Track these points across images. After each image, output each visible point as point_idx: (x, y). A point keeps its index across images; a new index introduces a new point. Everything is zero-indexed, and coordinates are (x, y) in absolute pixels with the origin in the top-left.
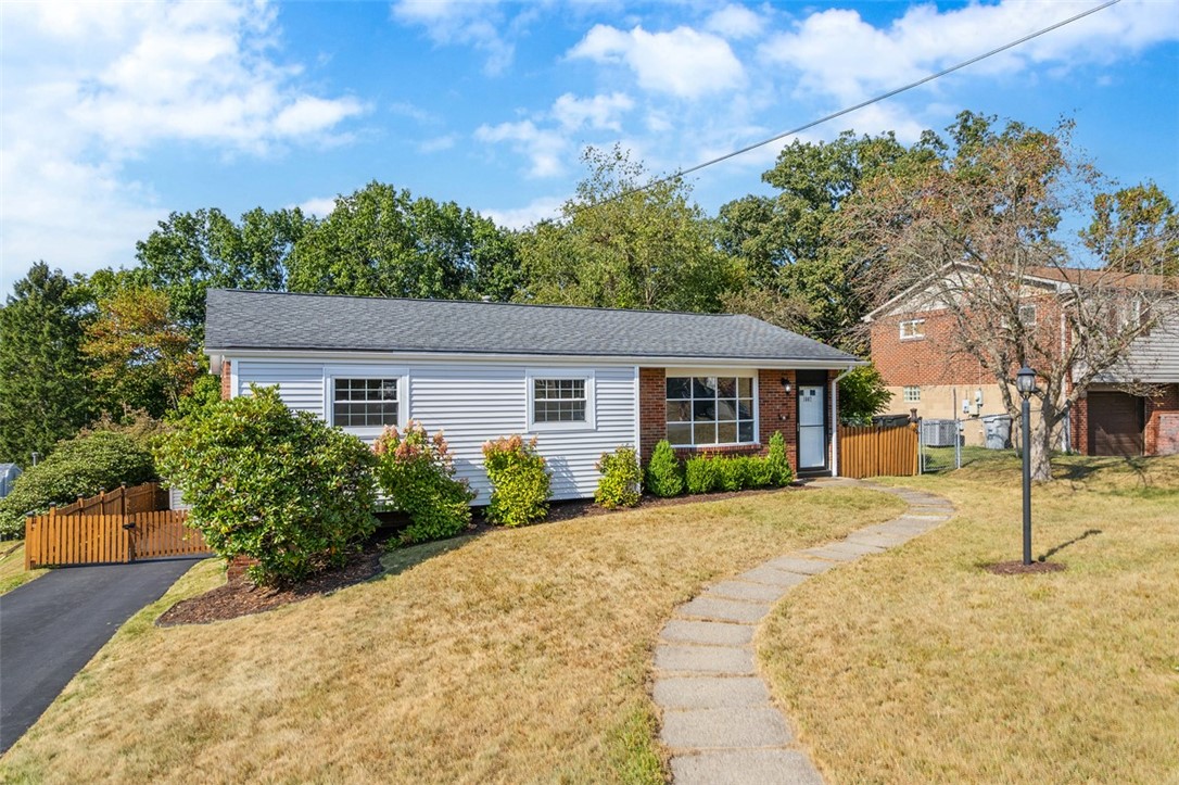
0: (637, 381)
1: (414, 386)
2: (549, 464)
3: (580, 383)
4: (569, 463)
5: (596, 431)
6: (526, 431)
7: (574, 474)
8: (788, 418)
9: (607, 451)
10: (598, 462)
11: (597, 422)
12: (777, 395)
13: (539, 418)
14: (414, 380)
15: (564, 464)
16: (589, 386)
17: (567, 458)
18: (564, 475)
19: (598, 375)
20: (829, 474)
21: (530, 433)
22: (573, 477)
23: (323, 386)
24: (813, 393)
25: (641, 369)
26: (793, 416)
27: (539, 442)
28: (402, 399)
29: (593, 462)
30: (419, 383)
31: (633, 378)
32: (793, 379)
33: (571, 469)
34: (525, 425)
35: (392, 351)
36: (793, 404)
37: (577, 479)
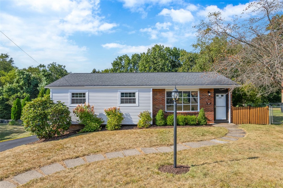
0: (151, 93)
1: (89, 94)
2: (125, 115)
3: (134, 93)
4: (130, 115)
5: (139, 106)
6: (118, 106)
7: (132, 118)
8: (210, 104)
9: (142, 112)
10: (139, 115)
11: (139, 104)
12: (206, 96)
13: (122, 102)
14: (89, 93)
15: (129, 115)
16: (137, 94)
17: (130, 113)
18: (129, 118)
19: (139, 91)
20: (228, 122)
21: (119, 106)
22: (131, 118)
23: (69, 94)
24: (222, 96)
25: (153, 89)
26: (213, 103)
27: (120, 109)
28: (87, 98)
29: (137, 115)
30: (91, 94)
31: (150, 92)
32: (213, 92)
33: (131, 116)
34: (118, 105)
35: (84, 86)
36: (213, 99)
37: (133, 119)
